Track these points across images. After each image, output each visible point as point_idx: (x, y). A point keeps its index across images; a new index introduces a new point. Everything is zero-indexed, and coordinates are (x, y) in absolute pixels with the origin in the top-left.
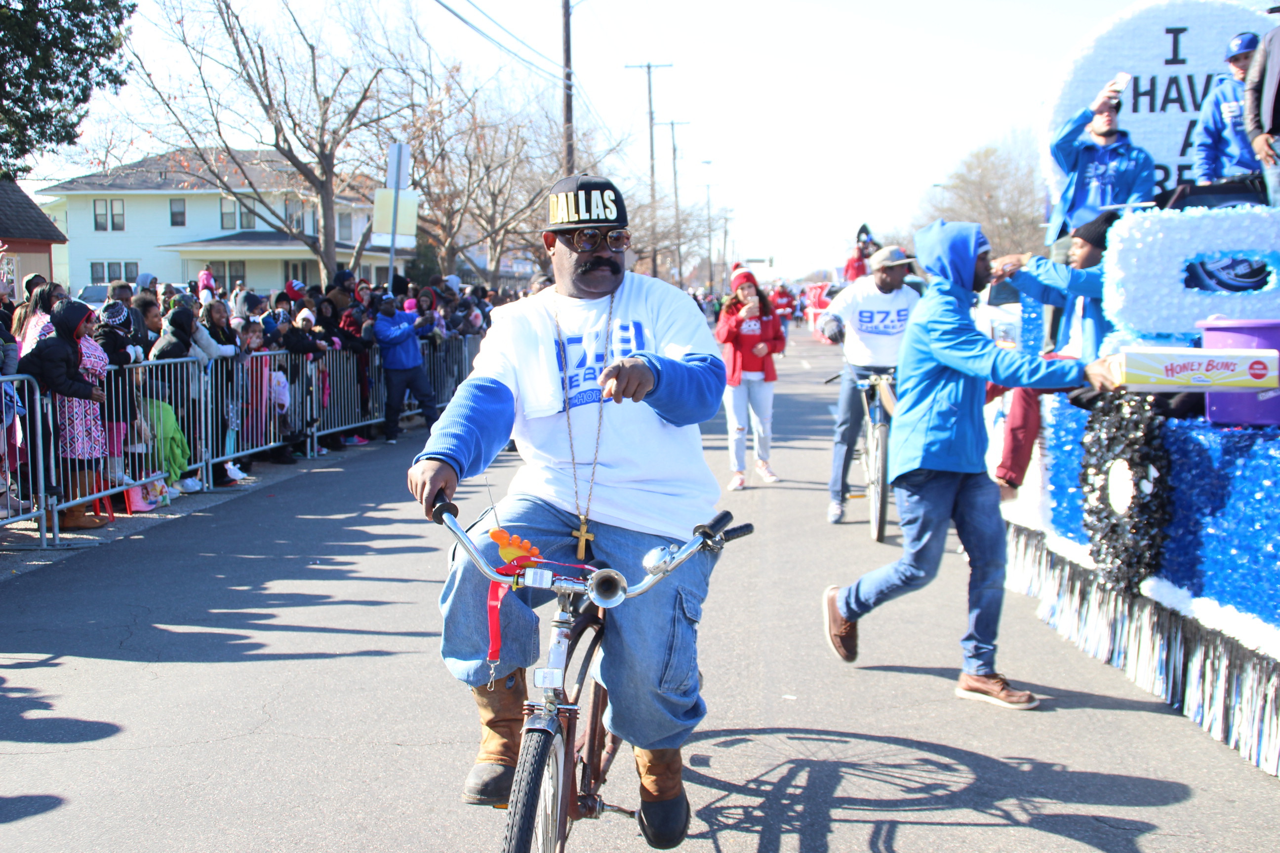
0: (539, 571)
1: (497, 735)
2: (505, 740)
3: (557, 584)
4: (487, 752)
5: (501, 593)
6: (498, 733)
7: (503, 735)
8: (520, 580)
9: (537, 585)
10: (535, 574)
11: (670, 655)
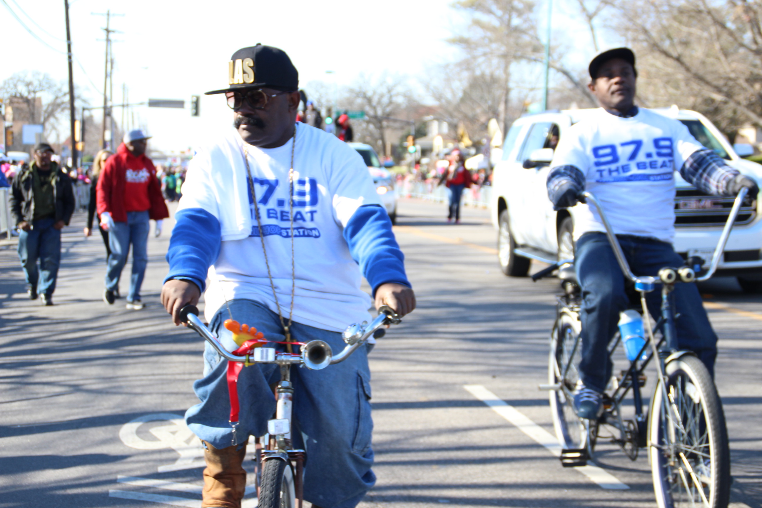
0: (265, 349)
1: (222, 485)
2: (229, 489)
3: (279, 358)
4: (214, 498)
5: (237, 370)
6: (223, 483)
7: (226, 486)
8: (251, 358)
9: (264, 360)
10: (262, 352)
11: (358, 422)
